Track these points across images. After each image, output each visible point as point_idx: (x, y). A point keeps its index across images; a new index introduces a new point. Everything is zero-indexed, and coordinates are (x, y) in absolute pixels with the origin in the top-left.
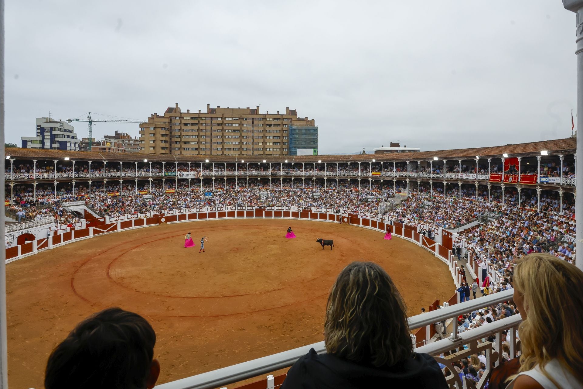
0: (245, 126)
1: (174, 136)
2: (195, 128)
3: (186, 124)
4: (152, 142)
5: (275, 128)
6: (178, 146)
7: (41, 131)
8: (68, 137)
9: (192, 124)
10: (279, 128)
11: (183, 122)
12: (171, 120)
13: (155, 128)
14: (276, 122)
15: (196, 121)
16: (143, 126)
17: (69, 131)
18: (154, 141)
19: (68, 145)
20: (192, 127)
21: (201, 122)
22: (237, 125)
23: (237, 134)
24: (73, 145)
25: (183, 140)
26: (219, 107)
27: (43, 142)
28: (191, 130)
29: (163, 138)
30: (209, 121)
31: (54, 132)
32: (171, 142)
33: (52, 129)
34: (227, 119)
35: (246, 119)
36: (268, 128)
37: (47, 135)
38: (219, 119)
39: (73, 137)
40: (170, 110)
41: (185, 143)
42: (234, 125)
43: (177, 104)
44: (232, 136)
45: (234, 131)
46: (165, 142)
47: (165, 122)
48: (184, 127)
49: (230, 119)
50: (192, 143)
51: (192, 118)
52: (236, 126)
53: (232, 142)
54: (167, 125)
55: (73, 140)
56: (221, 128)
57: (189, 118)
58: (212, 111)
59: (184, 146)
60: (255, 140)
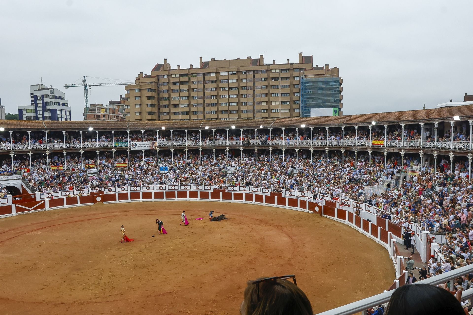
0: (244, 81)
1: (162, 99)
2: (185, 87)
3: (175, 83)
4: (137, 107)
5: (283, 82)
6: (166, 110)
7: (35, 99)
8: (59, 104)
9: (182, 83)
10: (287, 82)
11: (172, 80)
12: (158, 80)
13: (140, 90)
14: (284, 75)
15: (186, 79)
16: (129, 88)
17: (60, 98)
18: (140, 105)
19: (59, 113)
20: (182, 87)
21: (192, 79)
22: (235, 81)
23: (235, 92)
24: (64, 113)
25: (173, 103)
26: (213, 60)
27: (36, 111)
28: (182, 90)
29: (149, 102)
30: (200, 78)
31: (45, 100)
32: (159, 105)
33: (43, 96)
34: (222, 74)
35: (245, 73)
36: (273, 83)
37: (39, 102)
38: (213, 75)
39: (63, 105)
40: (158, 67)
41: (175, 106)
42: (231, 81)
43: (165, 60)
44: (229, 95)
45: (231, 88)
46: (152, 105)
47: (152, 82)
48: (173, 87)
49: (226, 74)
50: (182, 106)
51: (182, 75)
52: (233, 82)
53: (229, 103)
54: (154, 86)
55: (64, 108)
56: (214, 85)
57: (178, 76)
58: (204, 65)
59: (173, 110)
60: (258, 99)
